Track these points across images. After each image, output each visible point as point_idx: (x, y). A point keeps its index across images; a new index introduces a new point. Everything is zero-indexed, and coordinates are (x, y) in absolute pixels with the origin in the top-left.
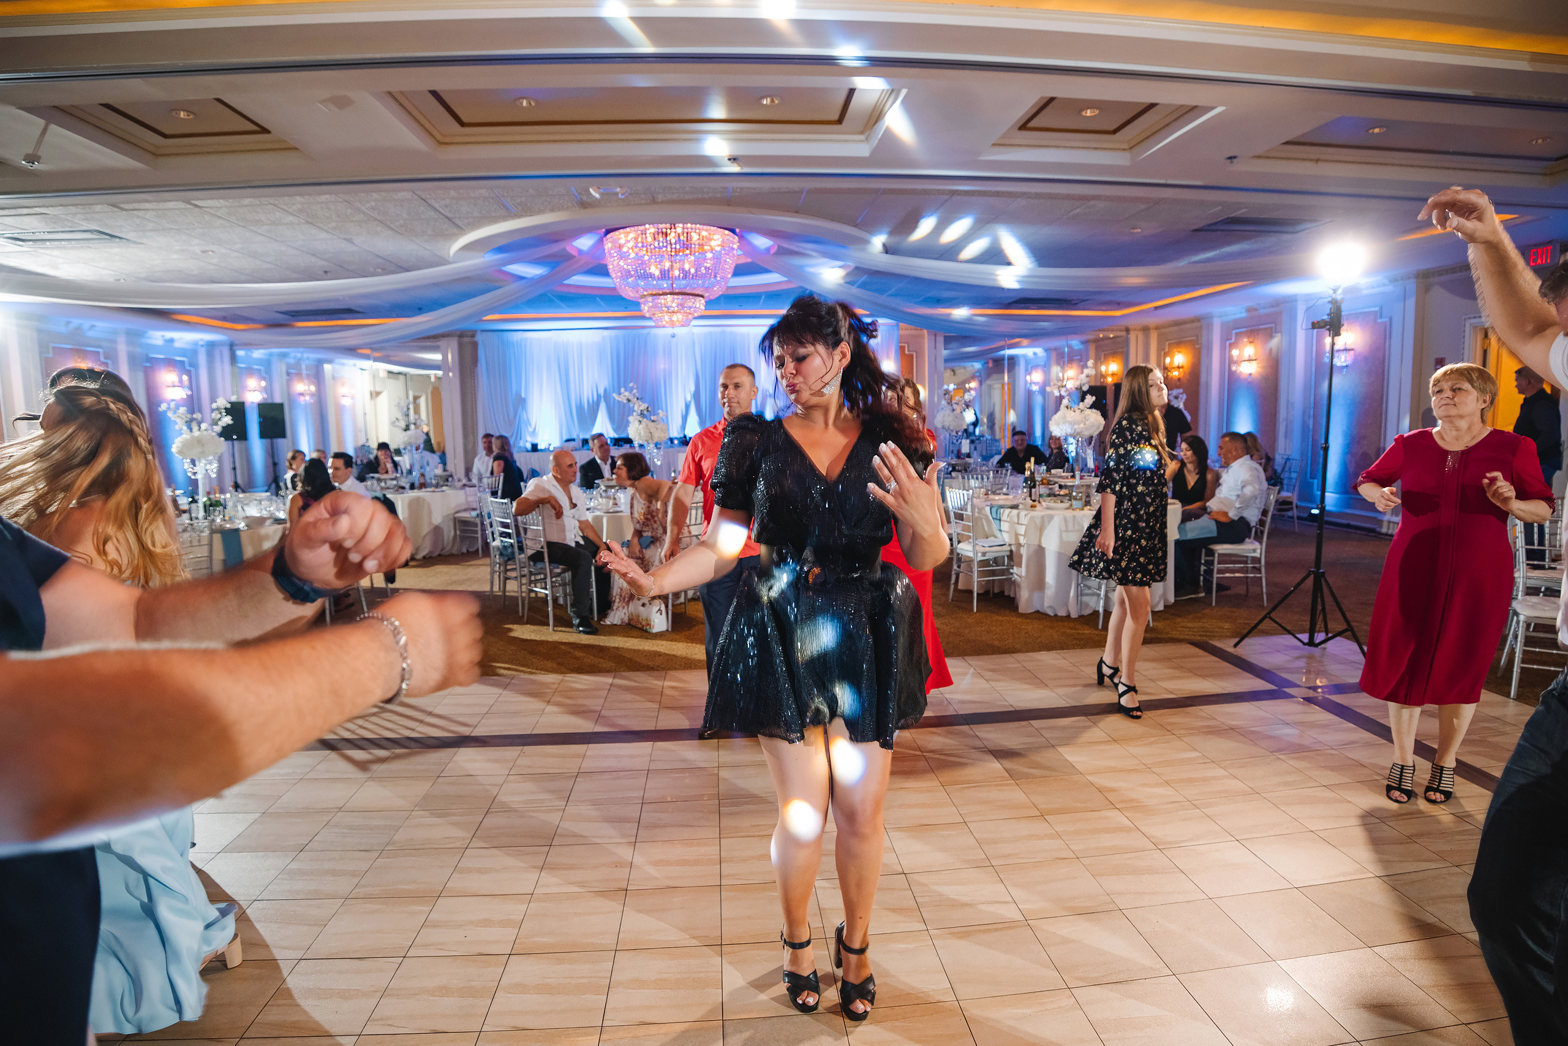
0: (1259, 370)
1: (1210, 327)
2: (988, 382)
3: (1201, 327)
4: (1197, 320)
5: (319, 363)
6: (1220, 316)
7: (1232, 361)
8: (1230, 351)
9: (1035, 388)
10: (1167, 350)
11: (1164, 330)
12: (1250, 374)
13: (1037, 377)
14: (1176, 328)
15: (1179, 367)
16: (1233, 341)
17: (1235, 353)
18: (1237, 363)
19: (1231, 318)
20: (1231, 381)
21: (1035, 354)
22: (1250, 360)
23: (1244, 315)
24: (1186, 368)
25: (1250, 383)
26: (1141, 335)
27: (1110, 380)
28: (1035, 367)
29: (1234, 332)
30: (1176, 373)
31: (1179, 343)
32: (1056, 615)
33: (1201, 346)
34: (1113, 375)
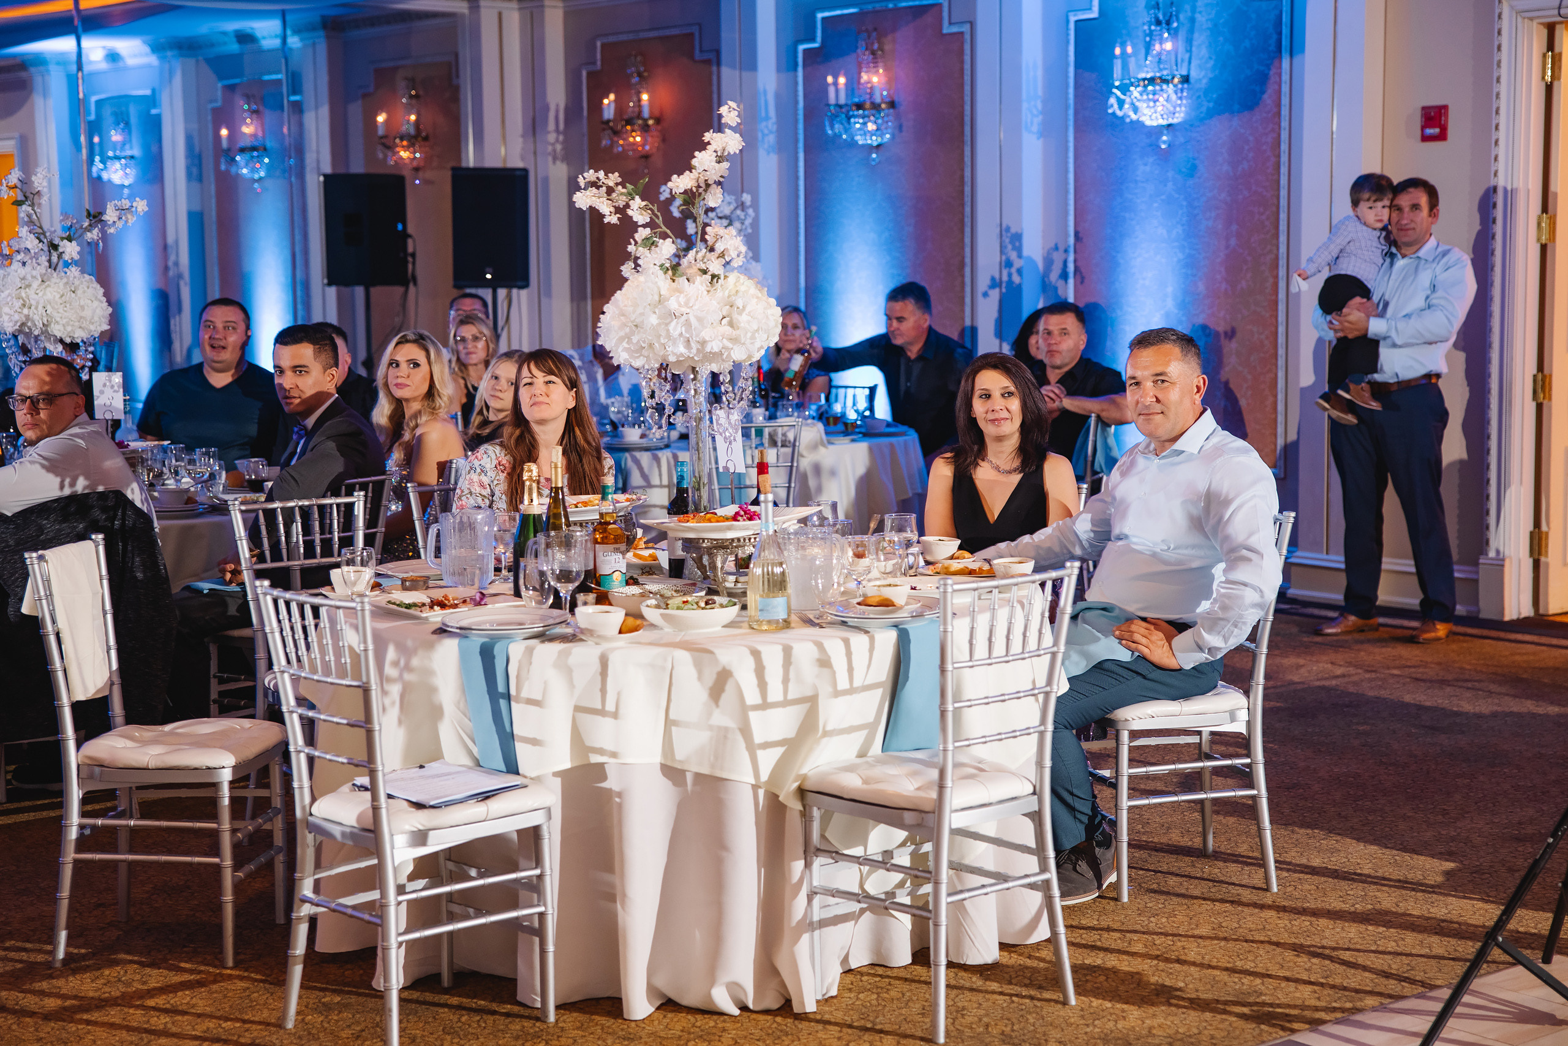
7: (817, 108)
8: (816, 79)
12: (877, 149)
16: (821, 43)
21: (113, 57)
22: (880, 105)
26: (516, 19)
27: (404, 157)
29: (822, 18)
32: (744, 1008)
33: (715, 58)
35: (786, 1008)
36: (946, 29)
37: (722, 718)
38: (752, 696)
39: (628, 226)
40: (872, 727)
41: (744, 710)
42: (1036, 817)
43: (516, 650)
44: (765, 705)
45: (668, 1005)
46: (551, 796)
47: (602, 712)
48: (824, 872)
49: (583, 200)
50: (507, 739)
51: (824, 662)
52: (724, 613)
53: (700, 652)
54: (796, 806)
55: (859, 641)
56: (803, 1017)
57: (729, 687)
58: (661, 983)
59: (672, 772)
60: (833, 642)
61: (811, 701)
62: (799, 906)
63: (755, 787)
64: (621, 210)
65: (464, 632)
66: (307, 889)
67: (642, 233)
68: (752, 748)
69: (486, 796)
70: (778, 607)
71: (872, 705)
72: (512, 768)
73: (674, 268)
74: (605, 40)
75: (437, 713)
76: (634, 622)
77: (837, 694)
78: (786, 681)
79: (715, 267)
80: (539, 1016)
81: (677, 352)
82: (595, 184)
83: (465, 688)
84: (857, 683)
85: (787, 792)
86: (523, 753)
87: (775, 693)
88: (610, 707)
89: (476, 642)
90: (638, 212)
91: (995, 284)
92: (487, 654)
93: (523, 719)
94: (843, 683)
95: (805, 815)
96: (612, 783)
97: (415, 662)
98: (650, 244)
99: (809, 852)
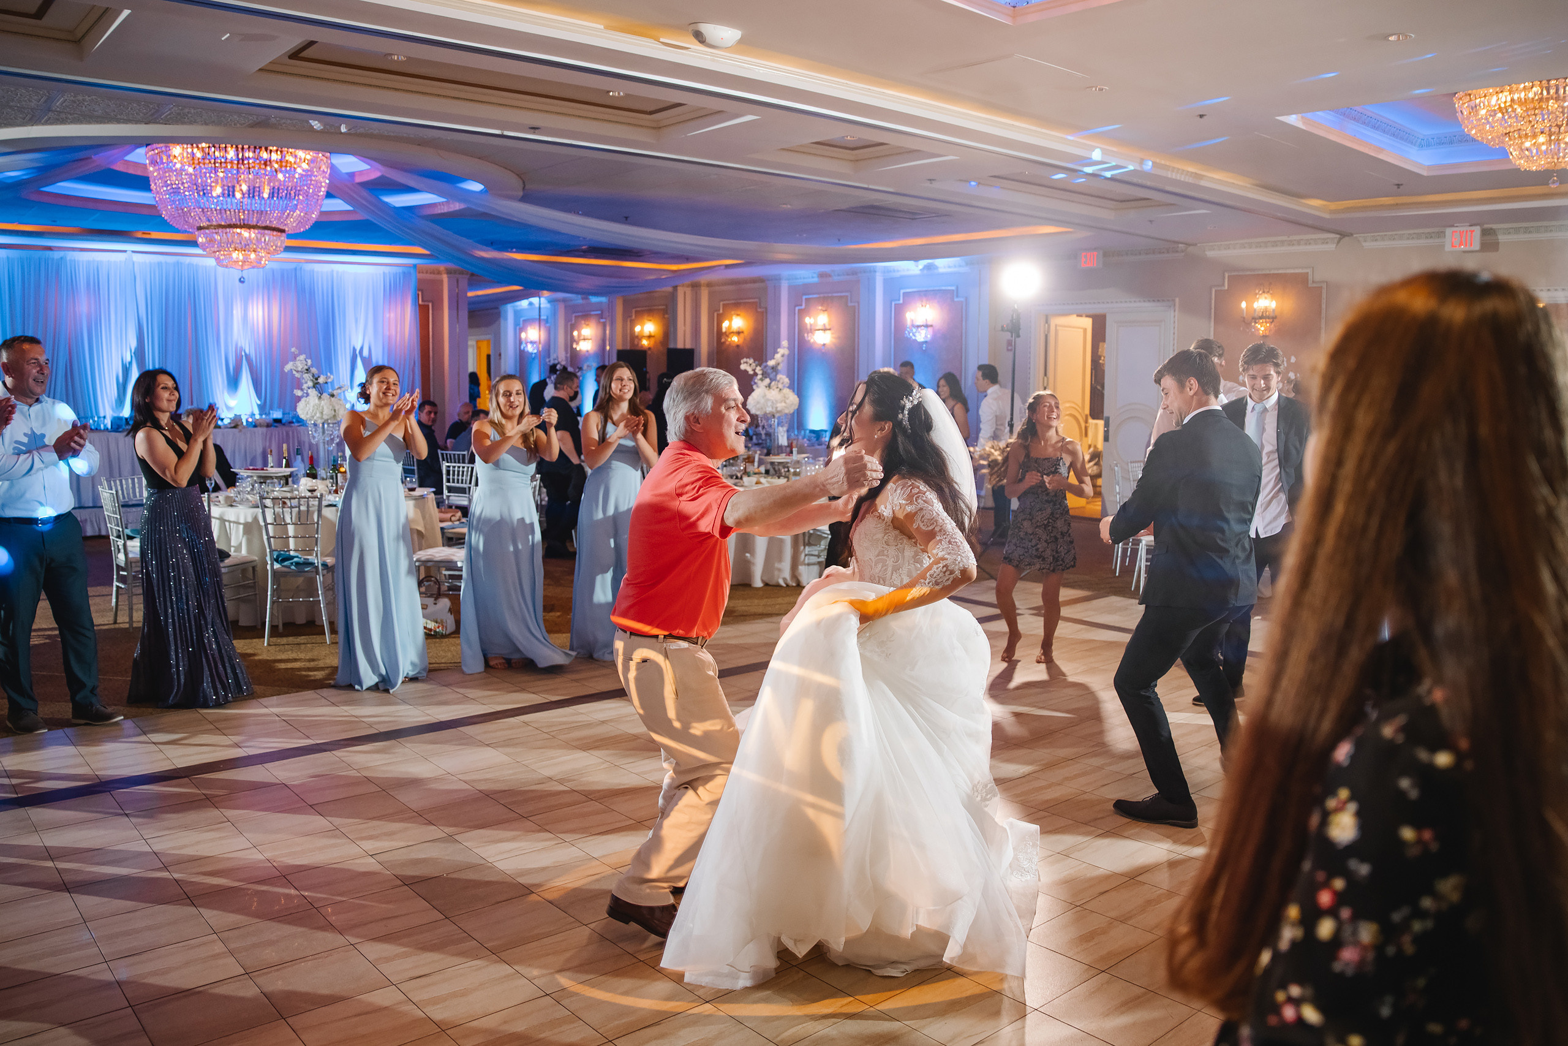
0: (834, 340)
1: (777, 289)
3: (766, 290)
4: (760, 281)
6: (789, 279)
7: (803, 329)
8: (801, 319)
9: (534, 349)
10: (721, 311)
11: (717, 288)
12: (824, 345)
13: (533, 335)
14: (732, 290)
15: (738, 333)
16: (803, 307)
17: (808, 320)
18: (811, 330)
19: (798, 283)
20: (803, 351)
22: (824, 329)
23: (815, 282)
24: (746, 333)
25: (823, 354)
26: (689, 291)
27: (645, 342)
28: (529, 321)
29: (804, 297)
30: (735, 339)
31: (737, 304)
32: (787, 585)
34: (650, 337)
36: (852, 303)
39: (756, 374)
45: (767, 584)
48: (808, 549)
49: (744, 368)
58: (765, 578)
64: (754, 370)
67: (759, 377)
73: (769, 386)
74: (725, 302)
79: (780, 386)
81: (768, 410)
82: (746, 363)
90: (758, 372)
98: (762, 380)
99: (805, 545)
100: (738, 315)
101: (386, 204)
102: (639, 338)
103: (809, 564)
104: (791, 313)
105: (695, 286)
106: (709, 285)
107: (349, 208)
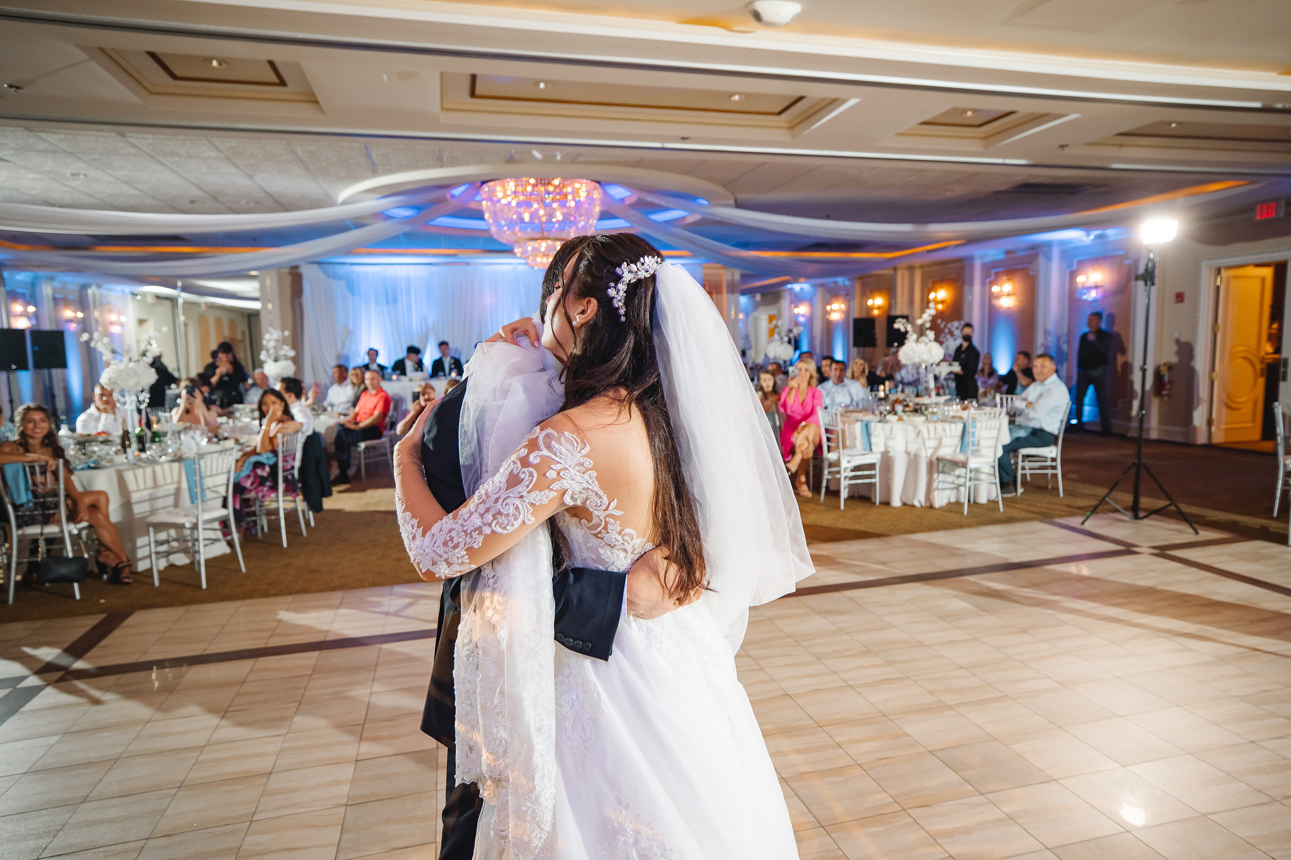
0: (1017, 303)
1: (972, 266)
2: (755, 314)
3: (962, 268)
4: (959, 260)
5: (84, 287)
6: (980, 259)
7: (992, 296)
8: (990, 288)
9: (802, 319)
10: (930, 286)
11: (927, 269)
12: (1009, 308)
14: (937, 268)
15: (942, 301)
16: (993, 278)
17: (995, 289)
18: (998, 296)
19: (989, 259)
20: (992, 314)
22: (1009, 295)
23: (1002, 256)
24: (948, 300)
25: (1008, 314)
26: (906, 272)
27: (873, 312)
28: (800, 300)
29: (994, 271)
31: (942, 281)
32: (922, 507)
33: (963, 283)
34: (879, 308)
35: (931, 507)
36: (1031, 273)
37: (919, 440)
38: (926, 436)
40: (957, 446)
41: (924, 440)
42: (994, 467)
43: (873, 425)
44: (929, 439)
45: (905, 504)
46: (879, 456)
47: (891, 438)
48: (942, 477)
49: (896, 326)
50: (870, 444)
51: (944, 430)
52: (923, 418)
53: (915, 426)
54: (935, 462)
55: (953, 426)
56: (935, 509)
57: (920, 435)
58: (903, 499)
59: (908, 453)
60: (947, 426)
61: (940, 439)
62: (935, 484)
63: (926, 457)
64: (905, 328)
65: (861, 421)
66: (826, 472)
68: (926, 448)
69: (864, 455)
70: (935, 418)
71: (956, 441)
72: (871, 450)
74: (932, 279)
75: (855, 438)
76: (900, 419)
77: (946, 437)
78: (935, 434)
80: (875, 503)
81: (917, 360)
82: (900, 322)
83: (862, 433)
84: (953, 434)
85: (934, 459)
86: (874, 447)
87: (932, 435)
88: (893, 437)
89: (864, 423)
90: (909, 328)
91: (1043, 345)
92: (867, 426)
93: (874, 440)
94: (948, 434)
95: (938, 465)
96: (891, 454)
97: (852, 427)
98: (912, 336)
99: (939, 473)
100: (942, 288)
101: (654, 221)
102: (870, 309)
103: (942, 489)
104: (983, 284)
105: (911, 268)
106: (922, 267)
107: (628, 225)
